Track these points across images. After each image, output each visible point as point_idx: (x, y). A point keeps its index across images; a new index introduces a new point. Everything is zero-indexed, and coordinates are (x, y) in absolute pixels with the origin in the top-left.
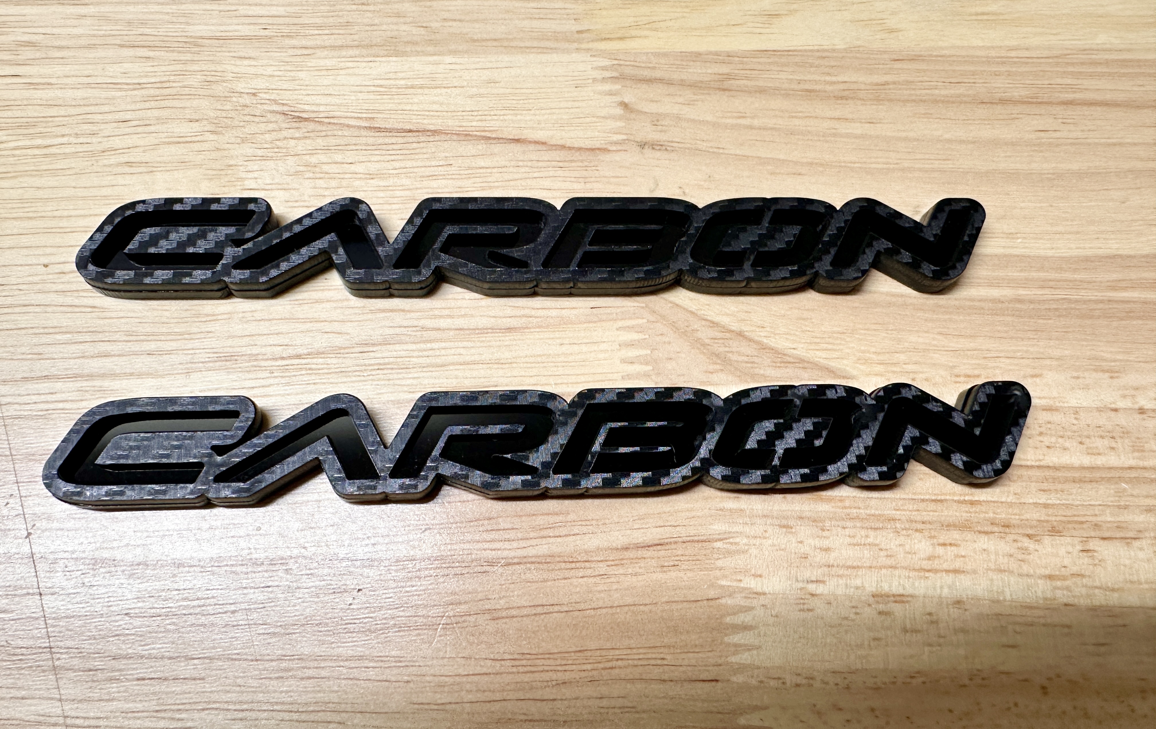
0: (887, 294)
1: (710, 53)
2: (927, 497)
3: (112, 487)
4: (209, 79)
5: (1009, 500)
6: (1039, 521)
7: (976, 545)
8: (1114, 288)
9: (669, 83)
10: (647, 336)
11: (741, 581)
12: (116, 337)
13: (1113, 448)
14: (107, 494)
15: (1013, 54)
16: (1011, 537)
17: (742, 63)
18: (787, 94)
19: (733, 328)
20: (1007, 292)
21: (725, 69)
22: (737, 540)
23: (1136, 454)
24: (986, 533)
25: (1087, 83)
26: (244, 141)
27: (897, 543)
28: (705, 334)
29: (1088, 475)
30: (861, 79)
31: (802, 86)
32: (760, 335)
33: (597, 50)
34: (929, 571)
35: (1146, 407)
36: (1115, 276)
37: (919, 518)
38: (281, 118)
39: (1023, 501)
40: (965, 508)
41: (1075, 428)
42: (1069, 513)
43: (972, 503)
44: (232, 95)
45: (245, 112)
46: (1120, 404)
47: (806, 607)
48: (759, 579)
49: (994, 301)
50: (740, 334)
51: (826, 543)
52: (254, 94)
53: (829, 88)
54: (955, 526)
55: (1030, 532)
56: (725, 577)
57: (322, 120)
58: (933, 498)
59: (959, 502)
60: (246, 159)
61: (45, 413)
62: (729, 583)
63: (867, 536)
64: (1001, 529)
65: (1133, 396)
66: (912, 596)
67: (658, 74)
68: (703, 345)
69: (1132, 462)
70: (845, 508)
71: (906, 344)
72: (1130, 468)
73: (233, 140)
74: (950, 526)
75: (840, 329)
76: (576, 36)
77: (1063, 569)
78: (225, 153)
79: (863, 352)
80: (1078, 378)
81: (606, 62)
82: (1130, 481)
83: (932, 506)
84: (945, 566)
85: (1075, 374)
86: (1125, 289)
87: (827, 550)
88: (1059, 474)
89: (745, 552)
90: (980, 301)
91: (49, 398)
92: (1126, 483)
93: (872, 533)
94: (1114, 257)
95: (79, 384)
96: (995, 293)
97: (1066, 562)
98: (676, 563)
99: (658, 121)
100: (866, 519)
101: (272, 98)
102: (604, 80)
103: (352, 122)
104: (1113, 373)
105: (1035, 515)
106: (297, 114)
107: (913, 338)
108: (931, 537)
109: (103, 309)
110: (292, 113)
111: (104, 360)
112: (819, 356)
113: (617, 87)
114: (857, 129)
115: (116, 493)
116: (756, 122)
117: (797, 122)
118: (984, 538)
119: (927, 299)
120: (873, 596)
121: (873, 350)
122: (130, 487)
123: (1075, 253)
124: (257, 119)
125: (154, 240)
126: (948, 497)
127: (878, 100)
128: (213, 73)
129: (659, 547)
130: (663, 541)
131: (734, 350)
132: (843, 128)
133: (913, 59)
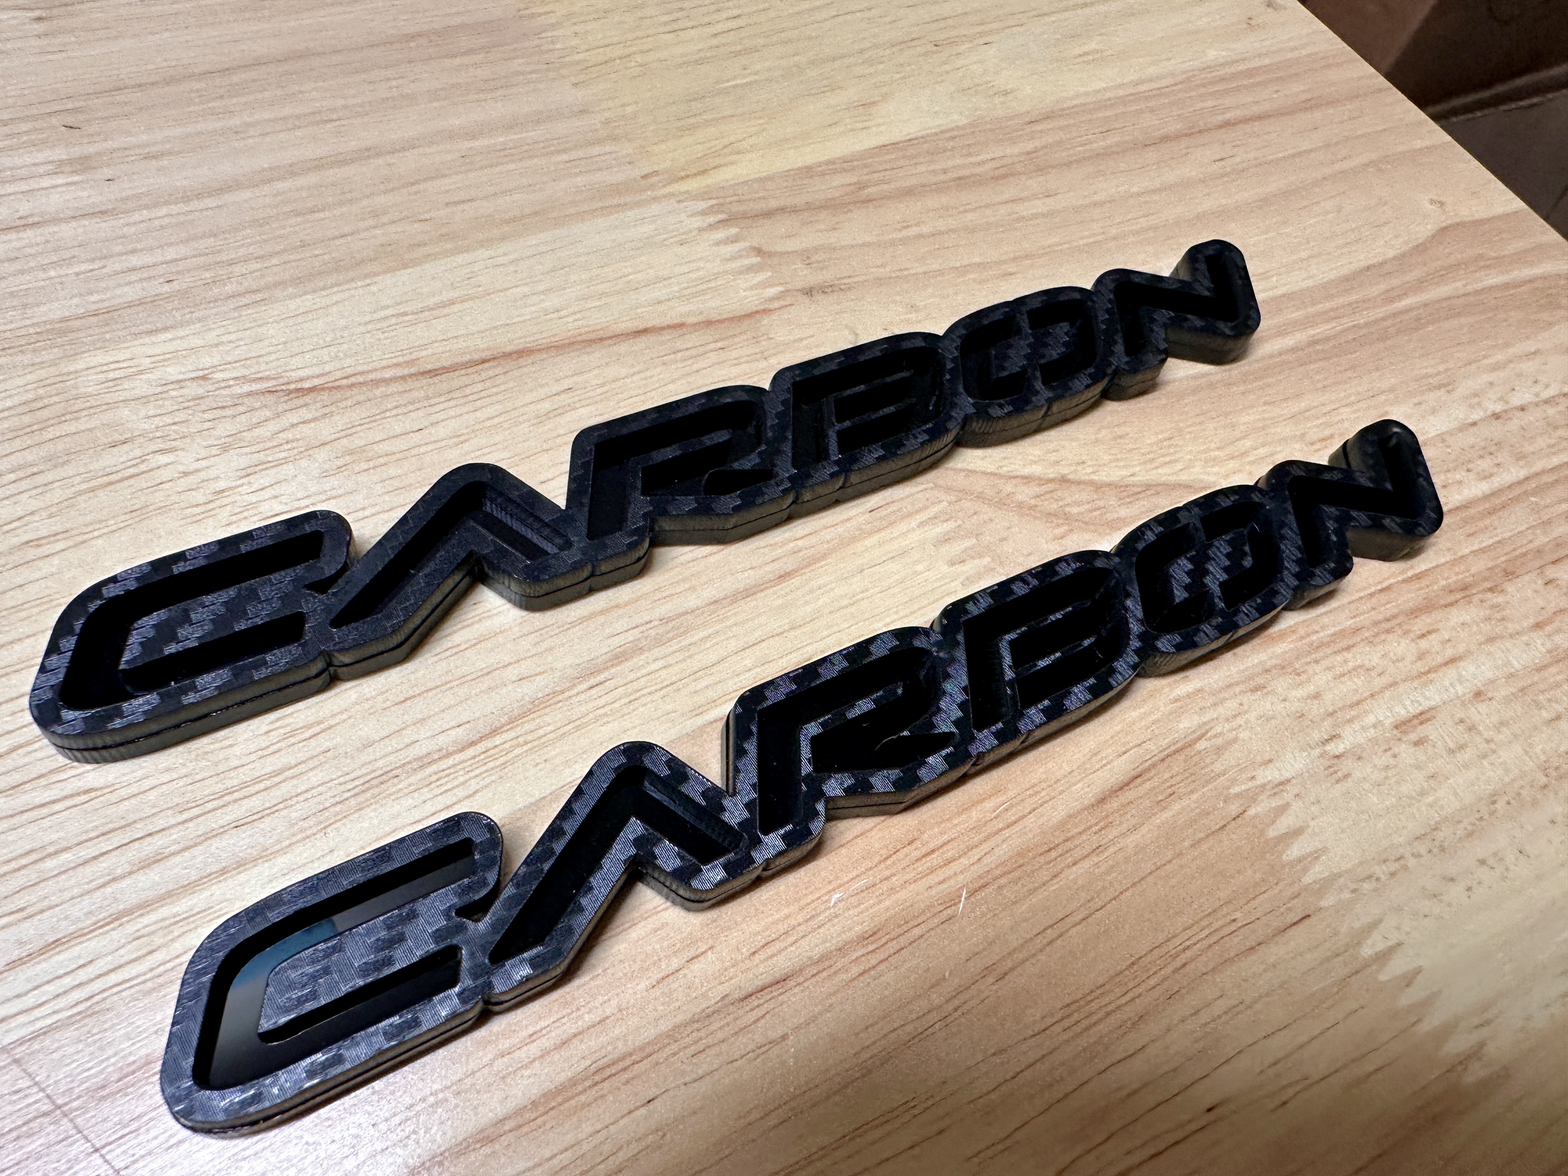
0: (1187, 378)
1: (820, 165)
2: (1373, 589)
3: (313, 1058)
4: (111, 375)
5: (1448, 559)
6: (1488, 569)
7: (1452, 623)
8: (1392, 300)
9: (795, 210)
10: (960, 522)
11: (1253, 778)
12: (160, 823)
13: (1498, 465)
14: (311, 1073)
15: (1141, 88)
16: (1476, 599)
17: (866, 166)
18: (939, 188)
19: (1052, 476)
20: (1300, 337)
21: (852, 178)
22: (1219, 729)
23: (1521, 463)
24: (1451, 604)
25: (1228, 101)
26: (225, 449)
27: (1379, 655)
28: (1025, 493)
29: (1497, 501)
30: (1008, 151)
31: (951, 175)
32: (1084, 473)
33: (681, 193)
34: (1429, 672)
35: (1497, 411)
36: (1383, 287)
37: (1381, 617)
38: (271, 398)
39: (1460, 554)
40: (1415, 585)
41: (1453, 457)
42: (1508, 548)
43: (1418, 577)
44: (165, 388)
45: (204, 407)
46: (1475, 417)
47: (1340, 774)
48: (1271, 766)
49: (1293, 350)
50: (1064, 480)
51: (1311, 688)
52: (204, 378)
53: (979, 170)
54: (1420, 610)
55: (1488, 585)
56: (1234, 782)
57: (338, 383)
58: (1379, 587)
59: (1404, 581)
60: (243, 473)
61: (89, 1003)
62: (1243, 787)
63: (1346, 661)
64: (1462, 594)
65: (1479, 404)
66: (1431, 709)
67: (773, 204)
68: (1030, 508)
69: (1522, 474)
70: (1302, 638)
71: (1242, 428)
72: (1527, 479)
73: (203, 453)
74: (1415, 613)
75: (1166, 435)
76: (643, 182)
77: (1543, 612)
78: (203, 475)
79: (1205, 452)
80: (1420, 403)
81: (702, 205)
82: (1535, 492)
83: (1383, 598)
84: (1440, 660)
85: (1416, 400)
86: (1399, 297)
87: (1317, 696)
88: (1472, 511)
89: (1235, 740)
90: (1280, 354)
91: (82, 975)
92: (1532, 495)
93: (1348, 655)
94: (1368, 268)
95: (130, 928)
96: (1289, 341)
97: (1541, 603)
98: (1170, 791)
99: (808, 258)
100: (1332, 642)
101: (239, 374)
102: (711, 227)
103: (388, 374)
104: (1447, 386)
105: (1479, 565)
106: (292, 386)
107: (1245, 419)
108: (1406, 633)
109: (111, 788)
110: (283, 387)
111: (157, 868)
112: (1164, 474)
113: (733, 231)
114: (1039, 206)
115: (325, 1066)
116: (926, 229)
117: (970, 216)
118: (1454, 610)
119: (1229, 370)
120: (1396, 727)
121: (1213, 446)
122: (348, 1042)
123: (1333, 275)
124: (228, 412)
125: (166, 632)
126: (1392, 581)
127: (1041, 170)
128: (112, 366)
129: (1139, 780)
130: (1139, 770)
131: (1069, 500)
132: (1024, 209)
133: (1048, 117)
